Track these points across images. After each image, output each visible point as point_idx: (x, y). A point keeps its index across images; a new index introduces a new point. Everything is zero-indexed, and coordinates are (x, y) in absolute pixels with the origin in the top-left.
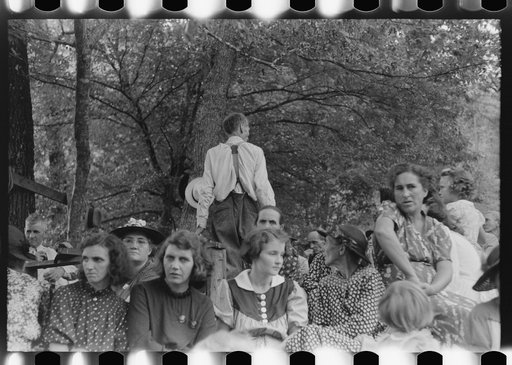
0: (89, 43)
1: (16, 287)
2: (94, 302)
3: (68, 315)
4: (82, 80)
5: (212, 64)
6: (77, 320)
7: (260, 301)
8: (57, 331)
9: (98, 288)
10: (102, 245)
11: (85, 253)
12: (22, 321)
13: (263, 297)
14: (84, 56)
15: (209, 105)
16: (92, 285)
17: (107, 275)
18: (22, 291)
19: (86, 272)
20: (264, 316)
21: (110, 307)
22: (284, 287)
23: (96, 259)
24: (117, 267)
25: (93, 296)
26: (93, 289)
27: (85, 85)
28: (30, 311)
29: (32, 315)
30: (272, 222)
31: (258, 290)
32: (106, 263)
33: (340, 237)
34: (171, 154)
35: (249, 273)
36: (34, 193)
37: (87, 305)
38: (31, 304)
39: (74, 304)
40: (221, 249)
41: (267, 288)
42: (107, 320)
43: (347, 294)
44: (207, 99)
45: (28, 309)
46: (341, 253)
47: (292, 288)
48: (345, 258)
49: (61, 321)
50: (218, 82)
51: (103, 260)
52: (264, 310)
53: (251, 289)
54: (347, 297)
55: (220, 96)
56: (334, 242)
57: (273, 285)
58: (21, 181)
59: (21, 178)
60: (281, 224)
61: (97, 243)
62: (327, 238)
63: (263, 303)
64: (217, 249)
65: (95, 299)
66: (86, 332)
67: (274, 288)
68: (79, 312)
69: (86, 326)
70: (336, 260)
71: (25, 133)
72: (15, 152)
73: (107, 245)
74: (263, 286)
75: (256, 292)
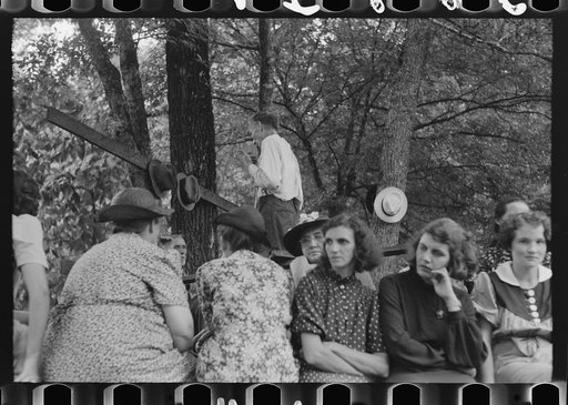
2: (342, 290)
6: (326, 310)
7: (528, 297)
8: (308, 320)
9: (345, 274)
10: (346, 226)
11: (328, 235)
13: (531, 293)
14: (268, 59)
16: (338, 272)
17: (354, 259)
19: (330, 256)
20: (536, 314)
21: (358, 294)
23: (342, 241)
24: (365, 250)
25: (339, 284)
26: (339, 277)
27: (268, 90)
31: (524, 285)
32: (351, 245)
35: (512, 265)
37: (334, 293)
41: (535, 284)
42: (357, 309)
51: (348, 242)
52: (534, 308)
53: (517, 284)
55: (411, 97)
57: (541, 280)
61: (341, 224)
63: (532, 300)
65: (342, 287)
66: (337, 322)
67: (543, 283)
68: (327, 301)
69: (336, 315)
71: (207, 143)
72: (198, 164)
73: (352, 227)
74: (529, 280)
75: (523, 287)
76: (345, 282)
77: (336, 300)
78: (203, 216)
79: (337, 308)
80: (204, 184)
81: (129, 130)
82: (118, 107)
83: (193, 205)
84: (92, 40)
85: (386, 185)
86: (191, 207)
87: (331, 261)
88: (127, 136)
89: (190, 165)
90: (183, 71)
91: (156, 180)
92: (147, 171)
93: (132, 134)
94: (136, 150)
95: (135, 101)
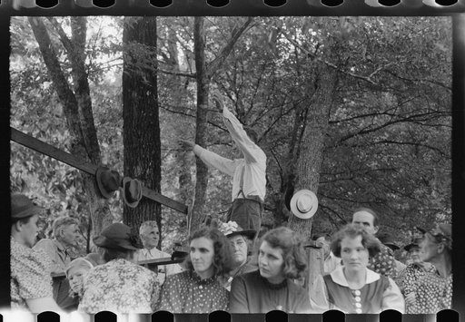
0: (207, 74)
1: (129, 274)
2: (200, 290)
3: (177, 299)
4: (201, 106)
5: (316, 87)
6: (185, 305)
7: (355, 296)
9: (204, 277)
10: (207, 237)
11: (192, 245)
12: (134, 303)
13: (358, 293)
14: (203, 85)
15: (313, 124)
16: (199, 274)
17: (212, 265)
18: (134, 277)
19: (193, 262)
20: (359, 310)
21: (215, 295)
22: (379, 284)
23: (203, 250)
24: (220, 258)
25: (199, 284)
26: (199, 278)
27: (203, 110)
28: (141, 295)
29: (143, 298)
30: (366, 224)
31: (353, 286)
32: (211, 253)
33: (439, 236)
34: (281, 174)
35: (344, 269)
36: (160, 204)
37: (193, 291)
38: (142, 289)
39: (182, 291)
40: (318, 248)
41: (362, 284)
42: (211, 307)
43: (445, 293)
44: (311, 119)
45: (139, 293)
46: (439, 251)
47: (388, 285)
48: (443, 256)
49: (171, 305)
50: (321, 103)
51: (208, 251)
52: (359, 305)
53: (347, 285)
54: (444, 296)
55: (323, 116)
56: (433, 239)
57: (368, 282)
58: (149, 193)
59: (150, 190)
60: (375, 225)
61: (203, 235)
62: (426, 235)
63: (358, 299)
64: (315, 247)
65: (201, 287)
67: (369, 285)
68: (186, 298)
70: (433, 257)
71: (153, 152)
72: (145, 169)
73: (212, 238)
74: (358, 282)
75: (351, 288)
76: (203, 283)
77: (194, 298)
78: (148, 211)
79: (194, 304)
80: (149, 185)
81: (82, 143)
82: (74, 124)
83: (137, 203)
84: (53, 71)
85: (301, 188)
86: (135, 205)
87: (194, 265)
88: (80, 147)
89: (139, 170)
90: (135, 94)
91: (103, 183)
92: (95, 176)
93: (85, 146)
94: (88, 159)
95: (86, 119)
